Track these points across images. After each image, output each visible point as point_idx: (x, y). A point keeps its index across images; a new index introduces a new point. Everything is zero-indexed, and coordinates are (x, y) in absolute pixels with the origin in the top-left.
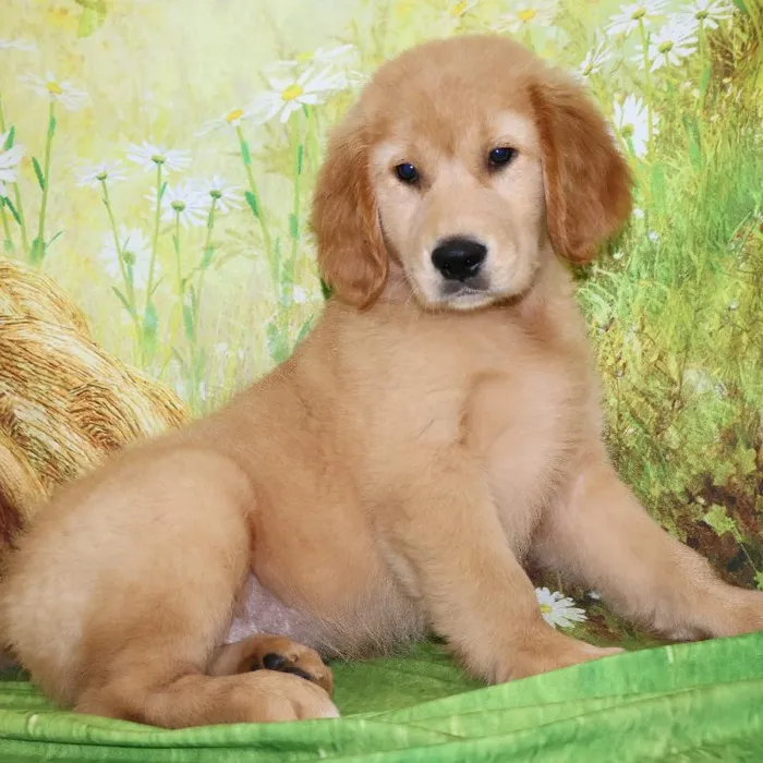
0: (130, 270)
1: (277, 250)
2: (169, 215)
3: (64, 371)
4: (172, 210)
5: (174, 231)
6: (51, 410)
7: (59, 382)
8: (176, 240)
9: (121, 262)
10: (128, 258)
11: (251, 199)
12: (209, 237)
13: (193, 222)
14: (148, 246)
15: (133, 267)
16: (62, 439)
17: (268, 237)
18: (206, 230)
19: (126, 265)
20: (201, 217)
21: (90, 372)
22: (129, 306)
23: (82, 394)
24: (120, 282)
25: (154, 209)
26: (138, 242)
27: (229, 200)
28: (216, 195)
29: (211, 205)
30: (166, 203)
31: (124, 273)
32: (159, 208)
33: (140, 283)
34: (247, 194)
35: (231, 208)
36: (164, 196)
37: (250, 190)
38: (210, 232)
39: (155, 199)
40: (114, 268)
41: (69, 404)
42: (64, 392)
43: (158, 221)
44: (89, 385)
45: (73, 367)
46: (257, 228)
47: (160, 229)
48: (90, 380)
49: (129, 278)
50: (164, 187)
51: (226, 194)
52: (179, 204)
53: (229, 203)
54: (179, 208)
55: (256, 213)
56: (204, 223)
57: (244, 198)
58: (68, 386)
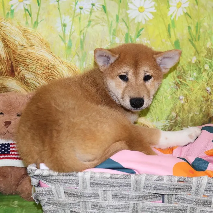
0: (65, 29)
1: (111, 25)
2: (78, 11)
3: (42, 61)
4: (79, 9)
5: (79, 16)
6: (36, 74)
7: (40, 65)
8: (80, 18)
9: (62, 27)
10: (65, 25)
11: (104, 7)
12: (90, 18)
13: (85, 13)
14: (71, 21)
15: (66, 28)
16: (40, 82)
17: (108, 21)
18: (89, 15)
19: (63, 28)
20: (88, 11)
21: (49, 61)
22: (63, 40)
23: (47, 68)
24: (61, 33)
25: (73, 9)
26: (68, 20)
27: (97, 7)
28: (93, 5)
29: (91, 8)
30: (77, 7)
31: (63, 31)
32: (75, 8)
33: (68, 33)
34: (103, 6)
35: (97, 9)
36: (77, 5)
37: (104, 4)
38: (90, 16)
39: (74, 6)
40: (60, 29)
41: (42, 71)
42: (41, 68)
43: (74, 13)
44: (49, 65)
45: (44, 59)
46: (105, 17)
47: (75, 15)
48: (49, 63)
49: (64, 31)
50: (77, 2)
51: (96, 5)
52: (81, 7)
53: (97, 8)
54: (81, 8)
55: (105, 12)
56: (89, 13)
57: (102, 7)
58: (43, 66)
